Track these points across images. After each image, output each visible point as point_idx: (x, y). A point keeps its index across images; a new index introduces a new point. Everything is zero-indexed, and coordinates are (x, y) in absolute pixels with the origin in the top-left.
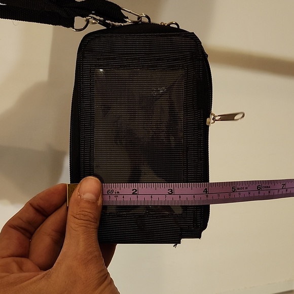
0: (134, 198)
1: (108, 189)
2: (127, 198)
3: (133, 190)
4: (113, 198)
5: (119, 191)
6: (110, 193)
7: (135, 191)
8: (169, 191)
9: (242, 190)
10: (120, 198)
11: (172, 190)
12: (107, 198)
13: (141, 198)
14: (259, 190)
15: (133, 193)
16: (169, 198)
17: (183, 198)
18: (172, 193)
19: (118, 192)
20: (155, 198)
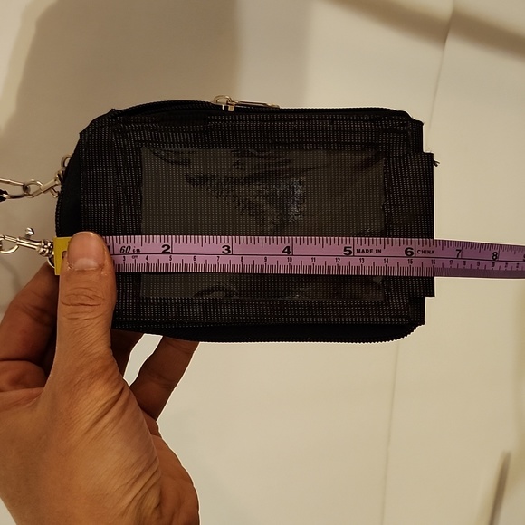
0: (165, 259)
1: (122, 244)
2: (153, 260)
3: (163, 246)
4: (129, 260)
5: (140, 248)
6: (124, 251)
7: (166, 247)
8: (224, 250)
9: (369, 254)
10: (141, 260)
11: (229, 247)
12: (119, 260)
13: (176, 260)
14: (410, 256)
15: (164, 252)
16: (225, 260)
17: (248, 261)
18: (229, 251)
19: (138, 250)
20: (200, 261)
